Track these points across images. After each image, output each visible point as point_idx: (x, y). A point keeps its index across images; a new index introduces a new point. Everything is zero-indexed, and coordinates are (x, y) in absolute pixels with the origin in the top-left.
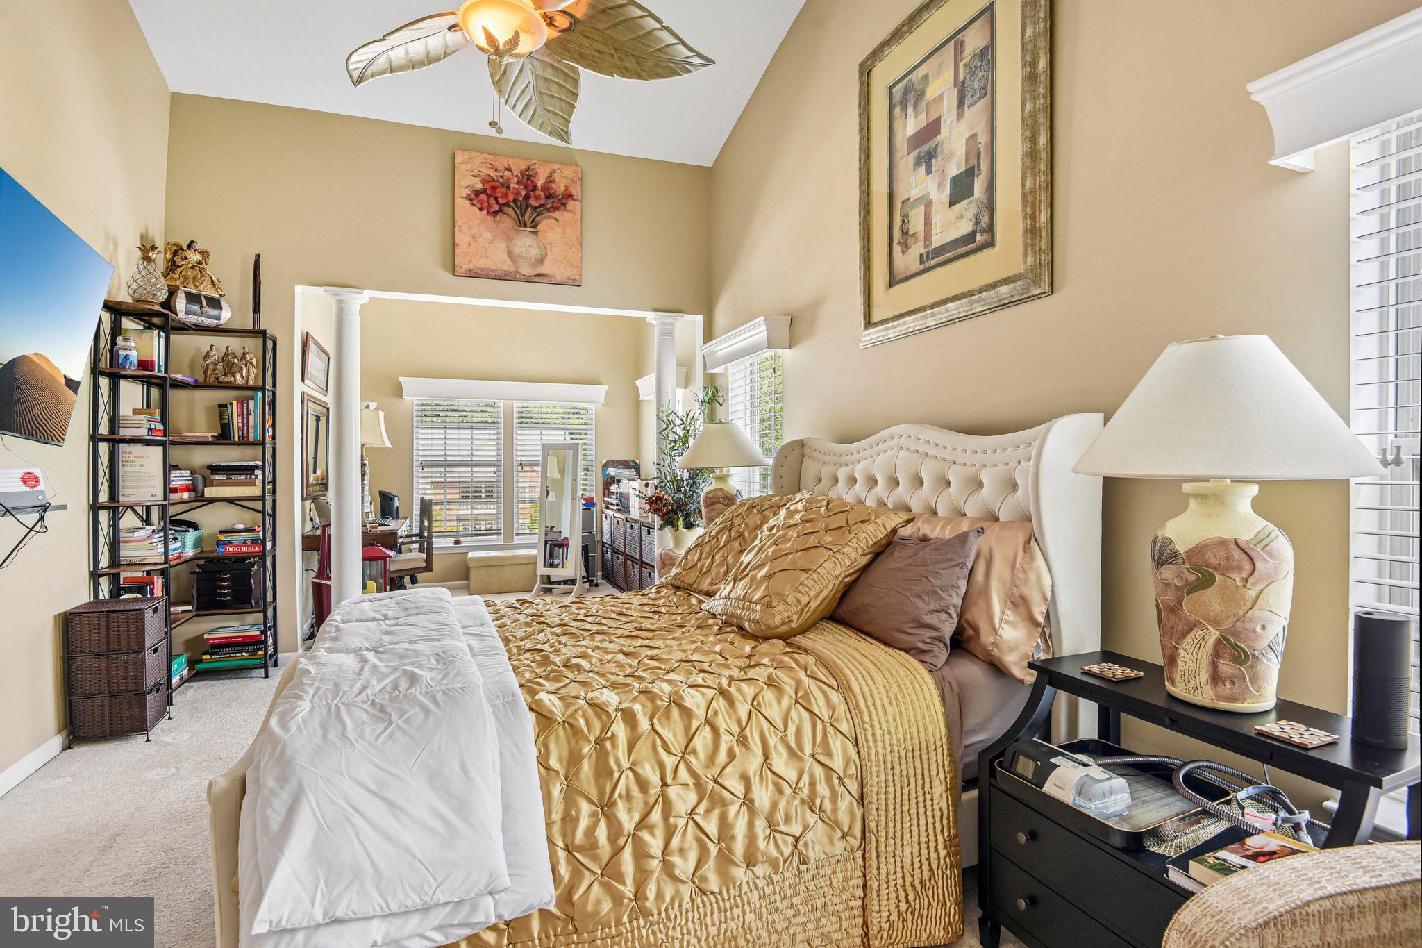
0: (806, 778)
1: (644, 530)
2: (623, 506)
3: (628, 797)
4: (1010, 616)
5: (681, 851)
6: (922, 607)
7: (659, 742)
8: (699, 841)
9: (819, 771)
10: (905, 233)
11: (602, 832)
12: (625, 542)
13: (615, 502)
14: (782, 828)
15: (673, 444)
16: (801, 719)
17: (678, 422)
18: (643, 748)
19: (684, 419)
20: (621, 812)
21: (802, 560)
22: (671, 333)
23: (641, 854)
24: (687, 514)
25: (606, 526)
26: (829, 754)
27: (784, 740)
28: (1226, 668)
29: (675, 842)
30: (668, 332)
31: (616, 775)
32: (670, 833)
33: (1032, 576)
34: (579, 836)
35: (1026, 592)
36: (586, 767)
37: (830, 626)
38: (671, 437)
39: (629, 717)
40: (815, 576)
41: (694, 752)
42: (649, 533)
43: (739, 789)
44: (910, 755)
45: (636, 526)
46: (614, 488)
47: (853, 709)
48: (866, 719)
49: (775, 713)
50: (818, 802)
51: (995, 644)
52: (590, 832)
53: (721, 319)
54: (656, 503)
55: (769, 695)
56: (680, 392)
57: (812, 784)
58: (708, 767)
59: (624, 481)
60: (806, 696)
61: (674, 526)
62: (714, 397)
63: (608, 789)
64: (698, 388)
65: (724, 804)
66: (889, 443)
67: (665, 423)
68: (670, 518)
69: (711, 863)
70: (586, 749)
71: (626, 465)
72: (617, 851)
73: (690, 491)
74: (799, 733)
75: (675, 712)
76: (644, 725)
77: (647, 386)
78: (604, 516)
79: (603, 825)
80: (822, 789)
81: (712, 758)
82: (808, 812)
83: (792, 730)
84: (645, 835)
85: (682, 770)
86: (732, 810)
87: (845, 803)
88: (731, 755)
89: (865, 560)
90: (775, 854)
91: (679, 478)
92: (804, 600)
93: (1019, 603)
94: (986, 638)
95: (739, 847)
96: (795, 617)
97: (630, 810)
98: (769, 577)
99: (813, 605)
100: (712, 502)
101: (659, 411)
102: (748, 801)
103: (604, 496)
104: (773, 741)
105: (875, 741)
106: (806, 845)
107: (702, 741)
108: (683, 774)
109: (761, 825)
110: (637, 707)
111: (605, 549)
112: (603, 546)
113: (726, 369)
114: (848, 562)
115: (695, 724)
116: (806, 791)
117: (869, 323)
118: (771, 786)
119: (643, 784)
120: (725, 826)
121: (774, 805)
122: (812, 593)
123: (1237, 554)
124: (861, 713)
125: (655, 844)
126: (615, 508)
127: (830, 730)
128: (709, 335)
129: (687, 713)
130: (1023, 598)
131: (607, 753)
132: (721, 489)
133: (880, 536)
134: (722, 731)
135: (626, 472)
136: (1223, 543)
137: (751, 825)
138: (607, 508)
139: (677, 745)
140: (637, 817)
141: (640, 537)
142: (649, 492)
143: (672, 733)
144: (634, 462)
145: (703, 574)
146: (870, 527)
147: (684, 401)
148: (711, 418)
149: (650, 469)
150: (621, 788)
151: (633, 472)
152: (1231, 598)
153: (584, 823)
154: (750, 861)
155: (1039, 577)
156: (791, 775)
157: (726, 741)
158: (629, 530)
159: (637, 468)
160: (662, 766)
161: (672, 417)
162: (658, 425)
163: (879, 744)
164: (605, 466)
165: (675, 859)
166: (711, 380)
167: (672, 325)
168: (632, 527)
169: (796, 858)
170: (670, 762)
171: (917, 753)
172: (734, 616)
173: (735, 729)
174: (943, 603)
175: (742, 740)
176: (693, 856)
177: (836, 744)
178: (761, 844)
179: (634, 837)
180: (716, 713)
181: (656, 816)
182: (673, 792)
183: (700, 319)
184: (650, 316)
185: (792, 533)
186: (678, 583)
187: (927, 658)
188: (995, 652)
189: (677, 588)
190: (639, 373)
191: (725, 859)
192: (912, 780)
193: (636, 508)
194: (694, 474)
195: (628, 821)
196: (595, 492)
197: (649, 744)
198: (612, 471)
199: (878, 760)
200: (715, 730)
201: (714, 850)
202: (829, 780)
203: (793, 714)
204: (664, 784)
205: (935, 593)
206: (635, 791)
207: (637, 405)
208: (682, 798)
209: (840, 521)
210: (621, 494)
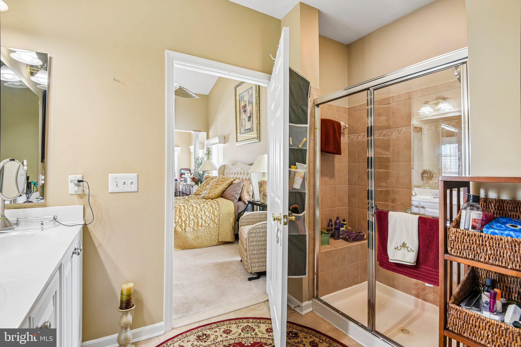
0: (211, 216)
1: (191, 186)
2: (185, 181)
3: (184, 216)
4: (247, 194)
5: (191, 224)
6: (233, 193)
7: (188, 209)
8: (194, 223)
9: (213, 215)
10: (242, 125)
11: (180, 220)
12: (186, 191)
13: (183, 180)
14: (207, 222)
15: (198, 165)
16: (211, 208)
17: (200, 159)
18: (186, 210)
19: (201, 158)
20: (183, 218)
21: (215, 186)
22: (198, 137)
23: (185, 224)
24: (201, 182)
25: (181, 186)
26: (215, 213)
27: (208, 210)
28: (264, 197)
29: (190, 222)
30: (197, 136)
31: (182, 213)
32: (190, 221)
33: (250, 188)
34: (177, 221)
35: (249, 190)
36: (178, 212)
37: (221, 198)
38: (198, 163)
39: (184, 206)
40: (217, 189)
41: (194, 211)
42: (192, 187)
43: (200, 217)
44: (227, 214)
45: (189, 186)
46: (183, 176)
47: (219, 207)
48: (221, 208)
49: (206, 207)
50: (212, 219)
51: (244, 199)
52: (178, 220)
53: (211, 133)
54: (193, 179)
55: (206, 205)
56: (201, 151)
57: (212, 217)
58: (196, 213)
59: (186, 174)
60: (212, 205)
61: (198, 184)
62: (209, 153)
63: (181, 215)
64: (205, 151)
65: (198, 218)
66: (238, 166)
67: (197, 159)
68: (197, 183)
69: (196, 226)
70: (178, 210)
71: (187, 169)
72: (182, 223)
73: (202, 176)
74: (210, 210)
75: (191, 206)
76: (186, 207)
77: (192, 148)
78: (180, 184)
79: (180, 219)
80: (213, 217)
81: (196, 212)
82: (211, 221)
83: (209, 209)
84: (186, 221)
85: (192, 213)
86: (199, 219)
87: (216, 220)
88: (199, 212)
89: (227, 186)
90: (205, 225)
91: (200, 173)
92: (215, 193)
93: (248, 192)
94: (243, 198)
95: (200, 224)
96: (213, 196)
97: (184, 218)
98: (210, 189)
99: (217, 194)
100: (206, 179)
101: (195, 157)
102: (202, 218)
103: (180, 178)
104: (206, 210)
105: (222, 211)
106: (210, 225)
107: (195, 210)
108: (192, 214)
109: (203, 222)
110: (185, 205)
111: (180, 193)
112: (180, 192)
113: (212, 147)
114: (223, 187)
115: (194, 207)
116: (211, 218)
117: (237, 141)
118: (205, 217)
119: (186, 215)
120: (198, 221)
121: (206, 219)
122: (217, 192)
123: (265, 182)
124: (220, 207)
125: (187, 222)
126: (183, 181)
127: (215, 210)
128: (208, 138)
129: (193, 206)
130: (248, 191)
131: (181, 210)
132: (208, 176)
133: (229, 182)
134: (198, 209)
135: (186, 172)
136: (263, 181)
137: (202, 221)
138: (181, 182)
139: (191, 210)
140: (185, 219)
141: (190, 189)
142: (192, 176)
143: (191, 209)
144: (189, 169)
145: (201, 191)
146: (228, 181)
147: (201, 153)
148: (208, 158)
149: (192, 171)
150: (183, 215)
151: (189, 172)
152: (264, 188)
153: (177, 219)
154: (201, 227)
155: (251, 188)
156: (208, 215)
157: (199, 210)
158: (187, 187)
159: (190, 171)
160: (189, 213)
161: (198, 158)
162: (195, 160)
163: (223, 212)
164: (181, 170)
165: (190, 225)
166: (208, 148)
167: (198, 134)
168: (188, 186)
169: (208, 227)
170: (190, 212)
171: (229, 214)
172: (204, 196)
173: (200, 209)
174: (237, 192)
175: (201, 210)
176: (193, 225)
177: (216, 212)
178: (203, 224)
179: (184, 221)
180: (197, 206)
181: (188, 219)
182: (190, 216)
183: (206, 133)
184: (192, 132)
185: (215, 182)
186: (196, 194)
187: (233, 201)
188: (244, 200)
189: (195, 195)
190: (190, 144)
191: (198, 225)
192: (228, 217)
193: (189, 181)
194: (204, 172)
195: (184, 219)
196: (177, 177)
197: (187, 210)
198: (182, 171)
199: (222, 214)
200: (197, 208)
201: (196, 224)
202: (214, 217)
203: (209, 207)
204: (189, 215)
205: (235, 191)
206: (185, 215)
207: (190, 153)
208: (192, 217)
209: (223, 180)
210: (185, 178)
